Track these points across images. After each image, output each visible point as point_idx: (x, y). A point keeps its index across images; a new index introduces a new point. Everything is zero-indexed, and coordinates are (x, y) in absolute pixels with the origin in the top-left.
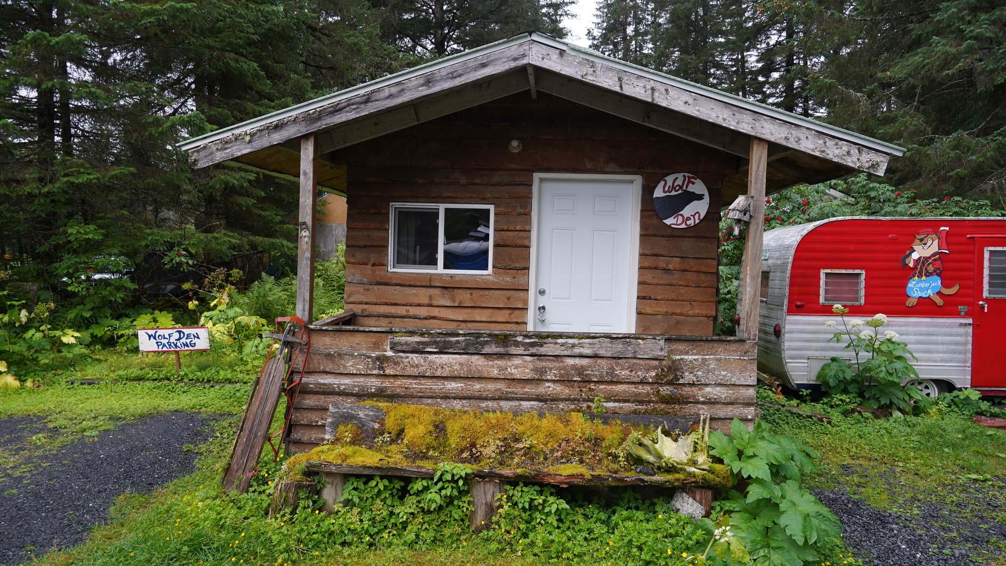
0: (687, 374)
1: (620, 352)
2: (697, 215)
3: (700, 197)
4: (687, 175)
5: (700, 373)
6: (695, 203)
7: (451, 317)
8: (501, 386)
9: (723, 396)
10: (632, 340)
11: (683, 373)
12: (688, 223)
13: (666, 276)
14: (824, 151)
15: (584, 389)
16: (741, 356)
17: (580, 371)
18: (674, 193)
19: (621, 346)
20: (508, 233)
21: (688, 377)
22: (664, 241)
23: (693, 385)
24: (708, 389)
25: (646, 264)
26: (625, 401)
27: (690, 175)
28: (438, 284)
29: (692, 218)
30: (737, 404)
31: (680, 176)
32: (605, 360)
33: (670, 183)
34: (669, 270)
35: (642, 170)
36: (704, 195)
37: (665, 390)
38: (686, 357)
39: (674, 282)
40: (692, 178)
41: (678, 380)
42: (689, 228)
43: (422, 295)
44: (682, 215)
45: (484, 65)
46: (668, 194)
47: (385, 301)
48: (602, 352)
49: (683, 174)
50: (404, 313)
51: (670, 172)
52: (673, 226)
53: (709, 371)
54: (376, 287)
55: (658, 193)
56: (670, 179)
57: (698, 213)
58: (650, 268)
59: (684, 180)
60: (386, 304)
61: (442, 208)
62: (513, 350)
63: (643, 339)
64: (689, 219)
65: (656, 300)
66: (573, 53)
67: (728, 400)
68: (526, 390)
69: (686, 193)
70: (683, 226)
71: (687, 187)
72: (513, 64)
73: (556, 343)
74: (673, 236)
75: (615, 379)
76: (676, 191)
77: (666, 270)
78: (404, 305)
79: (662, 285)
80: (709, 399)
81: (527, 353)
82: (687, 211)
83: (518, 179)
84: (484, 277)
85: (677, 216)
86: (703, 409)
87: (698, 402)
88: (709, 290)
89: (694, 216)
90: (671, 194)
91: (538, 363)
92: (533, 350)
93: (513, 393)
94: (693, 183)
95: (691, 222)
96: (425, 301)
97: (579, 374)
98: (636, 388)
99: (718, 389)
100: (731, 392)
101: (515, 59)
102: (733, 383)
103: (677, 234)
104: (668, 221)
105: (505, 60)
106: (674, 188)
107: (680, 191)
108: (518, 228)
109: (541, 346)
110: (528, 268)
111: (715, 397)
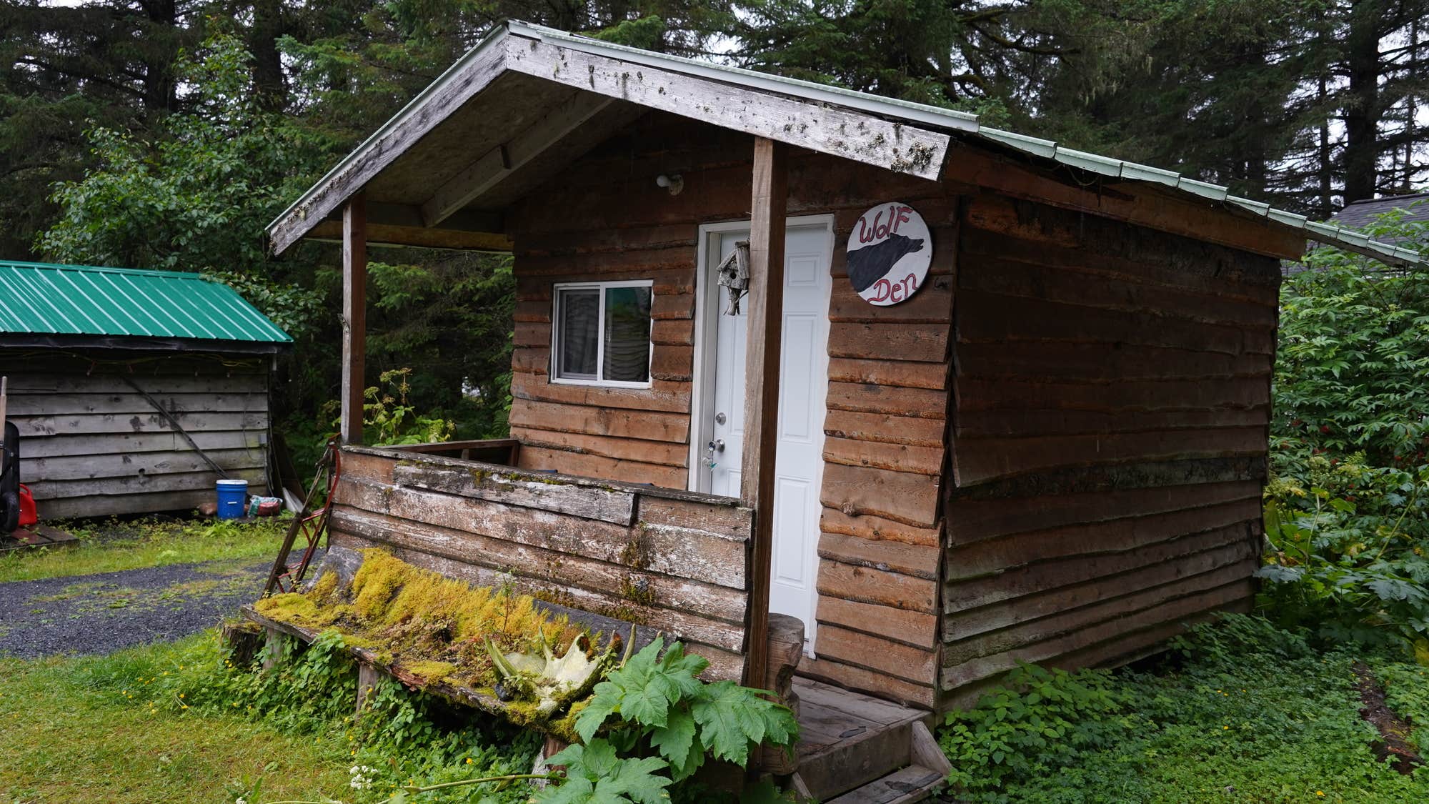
0: (658, 555)
1: (585, 508)
2: (911, 279)
3: (917, 245)
4: (896, 205)
5: (673, 557)
6: (909, 256)
7: (606, 452)
8: (478, 545)
9: (703, 603)
10: (600, 492)
11: (654, 553)
12: (897, 295)
13: (868, 395)
14: (840, 144)
15: (552, 563)
16: (726, 535)
17: (548, 532)
18: (876, 241)
19: (587, 499)
20: (667, 323)
21: (660, 564)
22: (863, 331)
23: (667, 576)
24: (686, 588)
25: (839, 375)
26: (594, 590)
27: (902, 205)
28: (593, 403)
29: (902, 285)
30: (720, 620)
31: (885, 208)
32: (573, 520)
33: (870, 224)
34: (872, 383)
35: (830, 205)
36: (922, 241)
37: (637, 579)
38: (658, 527)
39: (878, 406)
40: (905, 210)
41: (648, 565)
42: (898, 305)
43: (576, 418)
44: (887, 282)
45: (468, 83)
46: (867, 244)
47: (543, 424)
48: (567, 508)
49: (889, 205)
50: (561, 443)
51: (871, 202)
52: (873, 303)
53: (684, 555)
54: (539, 404)
55: (854, 244)
56: (870, 216)
57: (912, 275)
58: (843, 380)
59: (892, 214)
60: (545, 429)
61: (603, 286)
62: (490, 495)
63: (612, 491)
64: (897, 288)
65: (851, 438)
66: (548, 41)
67: (707, 612)
68: (499, 555)
69: (895, 237)
70: (888, 302)
71: (895, 230)
72: (493, 74)
73: (525, 488)
74: (876, 321)
75: (581, 553)
76: (879, 237)
77: (869, 385)
78: (561, 431)
79: (860, 411)
80: (684, 604)
81: (498, 499)
82: (895, 274)
83: (678, 238)
84: (642, 393)
85: (880, 284)
86: (679, 620)
87: (671, 608)
88: (935, 423)
89: (905, 282)
90: (872, 244)
91: (510, 516)
92: (504, 496)
93: (487, 557)
94: (906, 220)
95: (900, 295)
96: (579, 426)
97: (548, 539)
98: (605, 570)
99: (699, 588)
100: (714, 597)
101: (495, 66)
102: (713, 581)
103: (880, 315)
104: (867, 294)
105: (485, 70)
106: (875, 231)
107: (885, 238)
108: (676, 316)
109: (512, 490)
110: (689, 380)
111: (693, 602)
